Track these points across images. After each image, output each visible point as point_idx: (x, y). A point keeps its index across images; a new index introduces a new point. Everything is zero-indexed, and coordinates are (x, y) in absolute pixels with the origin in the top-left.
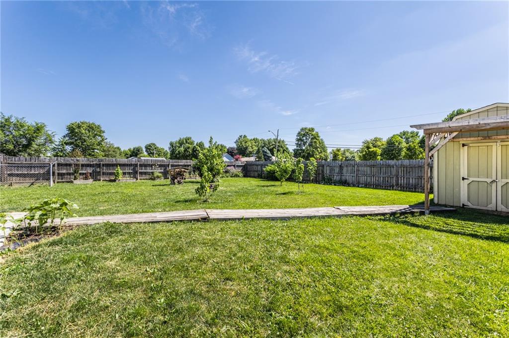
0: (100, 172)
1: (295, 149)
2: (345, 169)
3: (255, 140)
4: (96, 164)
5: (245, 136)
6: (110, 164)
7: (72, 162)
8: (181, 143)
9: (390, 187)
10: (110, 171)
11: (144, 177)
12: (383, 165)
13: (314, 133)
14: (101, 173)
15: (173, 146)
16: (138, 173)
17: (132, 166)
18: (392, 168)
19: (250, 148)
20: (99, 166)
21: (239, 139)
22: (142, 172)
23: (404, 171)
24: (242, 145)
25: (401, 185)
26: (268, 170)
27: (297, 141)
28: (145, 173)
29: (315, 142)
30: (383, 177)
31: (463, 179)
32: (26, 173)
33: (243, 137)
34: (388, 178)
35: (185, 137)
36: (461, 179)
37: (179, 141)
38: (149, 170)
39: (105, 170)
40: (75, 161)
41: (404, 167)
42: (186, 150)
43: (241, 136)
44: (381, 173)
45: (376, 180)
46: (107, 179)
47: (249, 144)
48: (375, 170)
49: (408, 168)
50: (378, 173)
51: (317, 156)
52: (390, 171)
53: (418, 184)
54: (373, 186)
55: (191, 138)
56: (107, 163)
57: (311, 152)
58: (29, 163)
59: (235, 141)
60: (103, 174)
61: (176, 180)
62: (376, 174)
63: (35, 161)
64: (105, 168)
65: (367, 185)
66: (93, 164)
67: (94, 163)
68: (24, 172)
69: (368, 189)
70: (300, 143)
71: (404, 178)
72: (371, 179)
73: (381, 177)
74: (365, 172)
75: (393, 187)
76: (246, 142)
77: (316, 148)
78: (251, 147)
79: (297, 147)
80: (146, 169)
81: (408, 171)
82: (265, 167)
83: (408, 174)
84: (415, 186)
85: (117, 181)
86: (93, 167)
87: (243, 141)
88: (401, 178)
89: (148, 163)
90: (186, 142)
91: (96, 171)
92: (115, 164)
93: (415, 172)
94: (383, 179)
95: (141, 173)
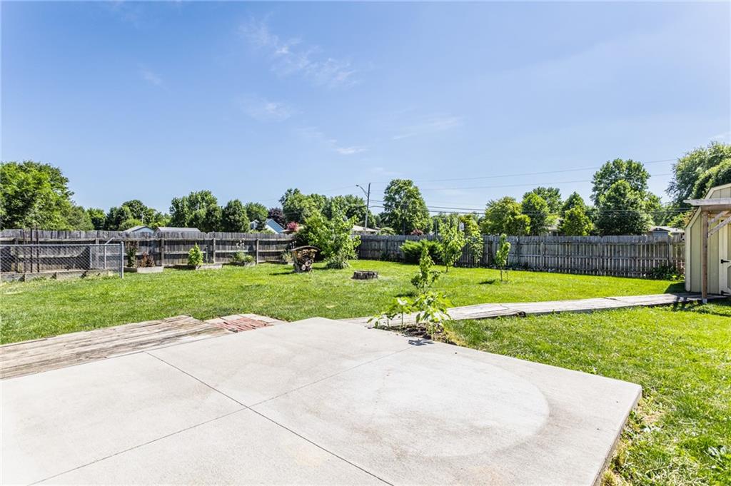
0: (160, 254)
1: (382, 213)
2: (525, 248)
3: (315, 198)
4: (155, 241)
5: (296, 192)
6: (174, 241)
7: (120, 238)
8: (193, 202)
9: (592, 271)
10: (174, 253)
11: (222, 261)
12: (581, 242)
13: (411, 188)
14: (163, 256)
15: (177, 206)
16: (214, 255)
17: (204, 244)
18: (594, 247)
19: (307, 209)
20: (159, 243)
21: (287, 195)
22: (219, 253)
23: (611, 250)
24: (294, 206)
25: (607, 268)
26: (410, 249)
27: (386, 200)
28: (224, 255)
29: (414, 202)
30: (581, 259)
31: (722, 261)
32: (52, 256)
33: (293, 192)
34: (589, 259)
35: (200, 191)
36: (720, 261)
37: (190, 197)
38: (229, 250)
39: (167, 250)
40: (124, 236)
41: (611, 246)
42: (209, 213)
43: (290, 191)
44: (578, 254)
45: (571, 262)
46: (171, 265)
47: (305, 204)
48: (570, 248)
49: (617, 247)
50: (575, 253)
51: (418, 225)
52: (592, 250)
53: (631, 267)
54: (568, 271)
55: (210, 193)
56: (170, 239)
57: (407, 218)
58: (57, 240)
59: (280, 199)
60: (165, 258)
61: (304, 266)
62: (571, 255)
63: (66, 238)
64: (166, 247)
65: (558, 269)
66: (151, 241)
67: (152, 239)
68: (48, 256)
69: (560, 274)
70: (389, 204)
71: (611, 259)
72: (564, 261)
73: (578, 259)
74: (555, 251)
75: (596, 272)
76: (300, 201)
77: (415, 212)
78: (309, 208)
79: (386, 210)
80: (225, 249)
81: (617, 250)
82: (401, 245)
83: (617, 254)
84: (627, 269)
85: (197, 267)
86: (150, 246)
87: (296, 199)
88: (607, 259)
89: (228, 239)
90: (203, 199)
91: (154, 252)
92: (181, 241)
93: (627, 252)
94: (582, 261)
95: (218, 255)
